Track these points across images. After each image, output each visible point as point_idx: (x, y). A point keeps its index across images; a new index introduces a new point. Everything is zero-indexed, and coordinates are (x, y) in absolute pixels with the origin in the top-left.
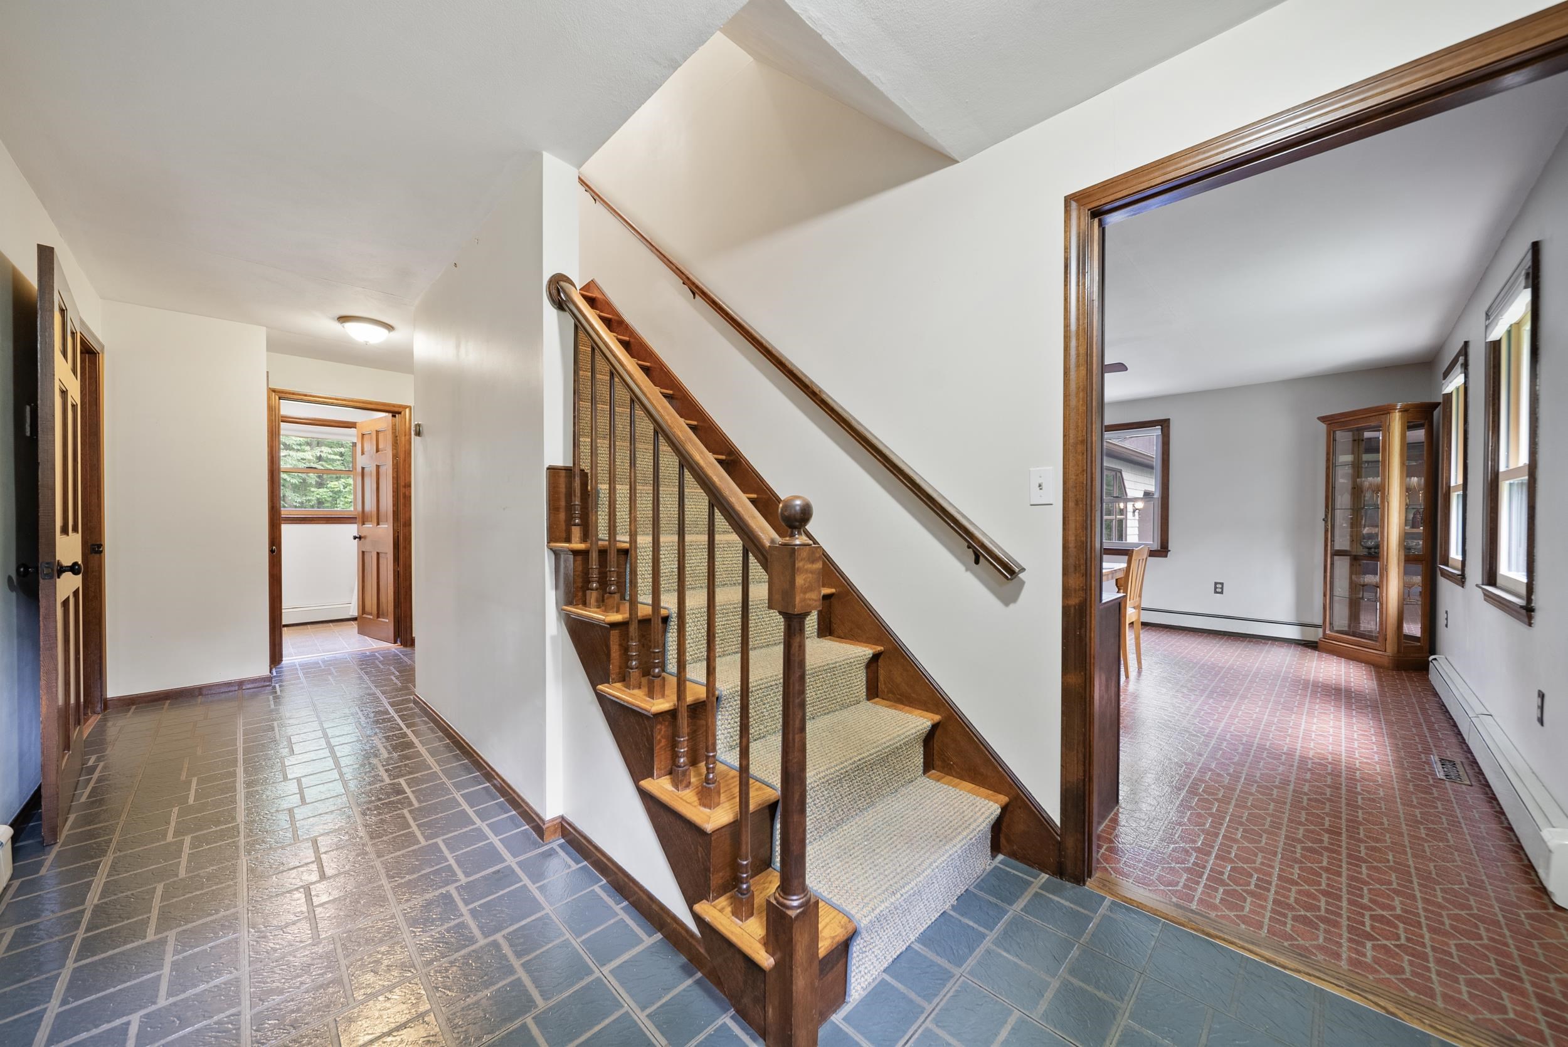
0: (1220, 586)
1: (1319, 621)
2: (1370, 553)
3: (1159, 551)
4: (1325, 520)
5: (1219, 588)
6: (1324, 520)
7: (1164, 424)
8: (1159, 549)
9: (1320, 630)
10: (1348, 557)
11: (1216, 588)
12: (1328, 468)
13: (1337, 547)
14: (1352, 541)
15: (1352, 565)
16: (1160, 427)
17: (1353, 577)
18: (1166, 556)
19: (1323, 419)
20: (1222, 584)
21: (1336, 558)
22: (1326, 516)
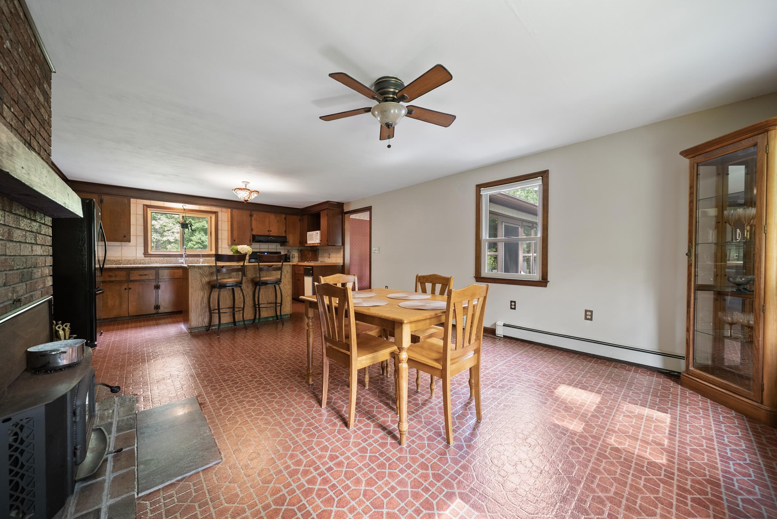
0: (589, 313)
1: (682, 353)
2: (739, 290)
3: (539, 282)
4: (689, 254)
5: (589, 315)
6: (687, 254)
7: (544, 175)
8: (541, 280)
9: (683, 362)
10: (712, 292)
11: (586, 315)
12: (691, 202)
13: (700, 282)
14: (716, 276)
15: (716, 300)
16: (541, 178)
17: (720, 314)
18: (546, 286)
19: (685, 153)
20: (591, 312)
21: (699, 292)
22: (690, 251)
